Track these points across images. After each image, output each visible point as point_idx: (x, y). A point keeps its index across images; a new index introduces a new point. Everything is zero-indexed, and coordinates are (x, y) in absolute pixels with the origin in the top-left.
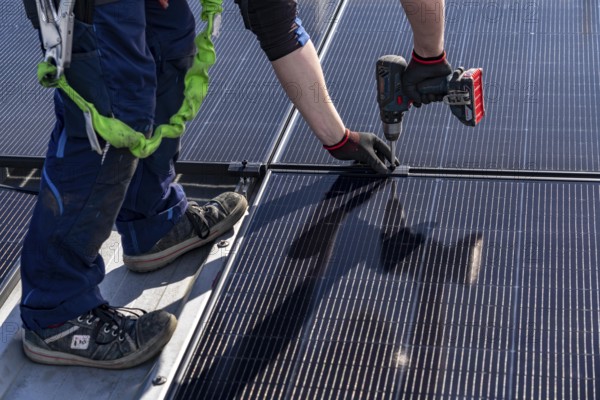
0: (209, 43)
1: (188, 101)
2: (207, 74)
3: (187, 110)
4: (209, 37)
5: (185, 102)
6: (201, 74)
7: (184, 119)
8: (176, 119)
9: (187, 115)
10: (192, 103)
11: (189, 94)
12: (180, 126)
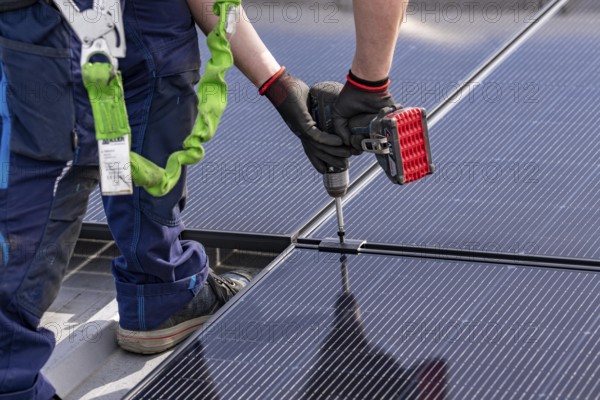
0: (223, 42)
1: (202, 117)
2: (222, 80)
3: (203, 128)
4: (223, 34)
5: (198, 119)
6: (216, 82)
7: (201, 139)
8: (190, 141)
9: (203, 134)
10: (209, 118)
11: (203, 108)
12: (199, 150)
